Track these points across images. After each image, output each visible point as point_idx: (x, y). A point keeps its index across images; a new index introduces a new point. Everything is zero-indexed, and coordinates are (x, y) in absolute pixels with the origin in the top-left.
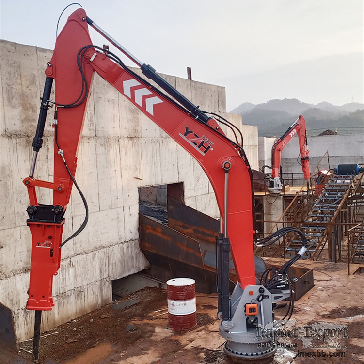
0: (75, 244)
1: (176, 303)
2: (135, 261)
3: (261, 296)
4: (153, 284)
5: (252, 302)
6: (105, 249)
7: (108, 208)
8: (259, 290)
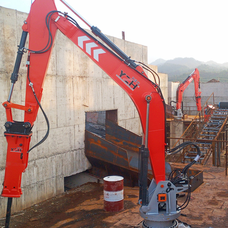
0: (38, 151)
1: (109, 193)
2: (81, 163)
3: (169, 189)
4: (94, 180)
5: (163, 193)
6: (60, 155)
7: (63, 126)
8: (168, 184)
